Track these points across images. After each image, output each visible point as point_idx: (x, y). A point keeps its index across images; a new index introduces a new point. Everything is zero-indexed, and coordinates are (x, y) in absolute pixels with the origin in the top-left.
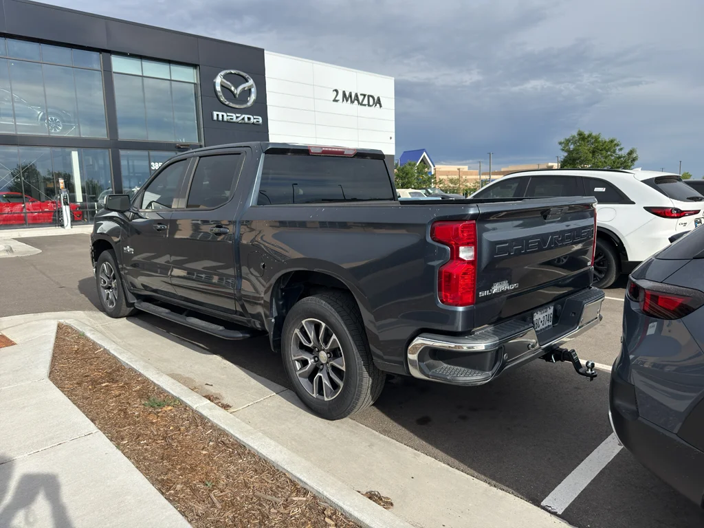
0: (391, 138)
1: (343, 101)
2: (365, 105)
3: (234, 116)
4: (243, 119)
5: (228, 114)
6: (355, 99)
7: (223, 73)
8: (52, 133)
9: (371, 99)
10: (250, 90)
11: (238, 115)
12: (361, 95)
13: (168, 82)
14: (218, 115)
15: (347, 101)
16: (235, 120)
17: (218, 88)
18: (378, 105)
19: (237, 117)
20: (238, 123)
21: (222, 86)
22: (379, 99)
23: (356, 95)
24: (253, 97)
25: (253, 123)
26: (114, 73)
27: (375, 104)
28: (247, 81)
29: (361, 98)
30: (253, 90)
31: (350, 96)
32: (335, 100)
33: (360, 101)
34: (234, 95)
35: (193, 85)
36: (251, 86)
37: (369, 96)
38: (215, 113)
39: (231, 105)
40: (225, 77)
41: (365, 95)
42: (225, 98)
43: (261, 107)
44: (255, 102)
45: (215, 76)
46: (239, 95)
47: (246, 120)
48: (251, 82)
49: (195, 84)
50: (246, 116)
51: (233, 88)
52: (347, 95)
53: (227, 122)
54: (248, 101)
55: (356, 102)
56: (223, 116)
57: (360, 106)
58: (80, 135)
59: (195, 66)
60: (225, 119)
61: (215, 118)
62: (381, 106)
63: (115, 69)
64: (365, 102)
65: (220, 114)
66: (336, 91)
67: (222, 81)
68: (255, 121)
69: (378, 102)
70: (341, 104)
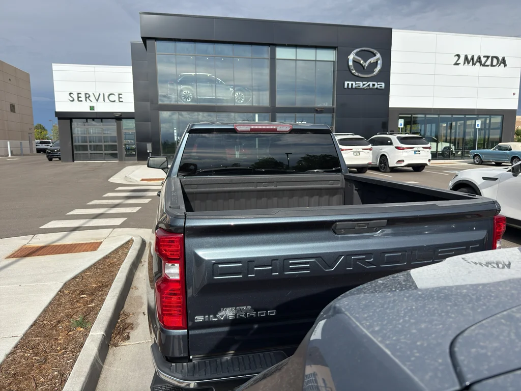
0: (514, 94)
1: (465, 63)
2: (488, 66)
3: (361, 84)
4: (369, 85)
5: (357, 83)
6: (477, 61)
7: (355, 51)
8: (238, 103)
9: (495, 60)
10: (377, 62)
11: (364, 83)
12: (484, 57)
13: (314, 62)
14: (348, 84)
15: (468, 63)
16: (361, 87)
17: (351, 63)
18: (502, 65)
19: (364, 85)
20: (364, 89)
21: (354, 61)
22: (504, 59)
23: (479, 58)
24: (379, 68)
25: (377, 88)
26: (278, 59)
27: (499, 63)
28: (375, 55)
29: (483, 60)
30: (379, 62)
31: (473, 58)
32: (456, 64)
33: (483, 63)
34: (363, 67)
35: (332, 63)
36: (378, 59)
37: (493, 57)
38: (346, 83)
39: (360, 75)
40: (357, 54)
41: (488, 57)
42: (356, 71)
43: (385, 75)
44: (380, 71)
45: (349, 54)
46: (367, 67)
47: (371, 86)
48: (378, 55)
49: (334, 61)
50: (371, 83)
51: (362, 62)
52: (469, 58)
53: (355, 88)
54: (374, 71)
55: (478, 64)
56: (352, 84)
57: (482, 68)
58: (252, 104)
59: (334, 48)
60: (354, 87)
61: (346, 86)
62: (505, 65)
63: (278, 57)
64: (489, 63)
65: (350, 83)
66: (458, 56)
67: (354, 58)
68: (379, 86)
69: (504, 61)
70: (462, 66)
